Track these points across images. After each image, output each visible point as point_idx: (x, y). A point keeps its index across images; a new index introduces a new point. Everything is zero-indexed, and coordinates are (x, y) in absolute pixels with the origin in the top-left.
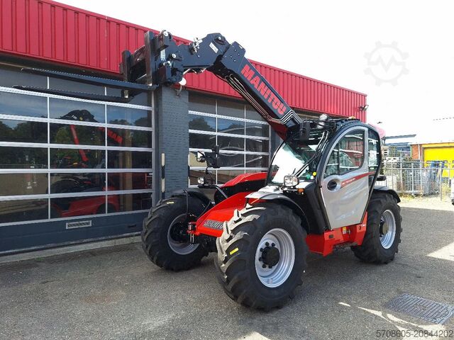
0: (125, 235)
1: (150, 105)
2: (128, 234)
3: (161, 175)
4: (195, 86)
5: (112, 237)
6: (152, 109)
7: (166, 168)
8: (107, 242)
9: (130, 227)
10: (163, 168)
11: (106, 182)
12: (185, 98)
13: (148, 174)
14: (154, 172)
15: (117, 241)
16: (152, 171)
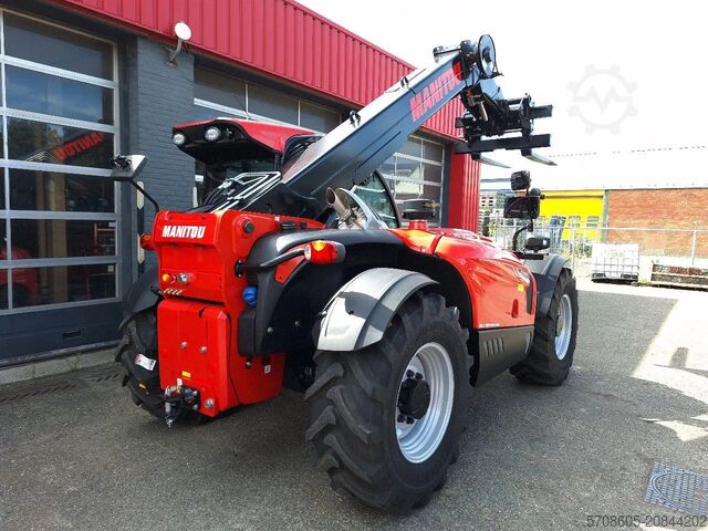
0: (55, 352)
1: (108, 76)
2: (63, 351)
3: (135, 227)
4: (208, 45)
5: (27, 358)
6: (113, 84)
7: (146, 213)
8: (13, 370)
9: (65, 335)
10: (141, 212)
11: (8, 239)
12: (187, 70)
13: (104, 224)
14: (119, 219)
15: (38, 366)
16: (115, 218)
